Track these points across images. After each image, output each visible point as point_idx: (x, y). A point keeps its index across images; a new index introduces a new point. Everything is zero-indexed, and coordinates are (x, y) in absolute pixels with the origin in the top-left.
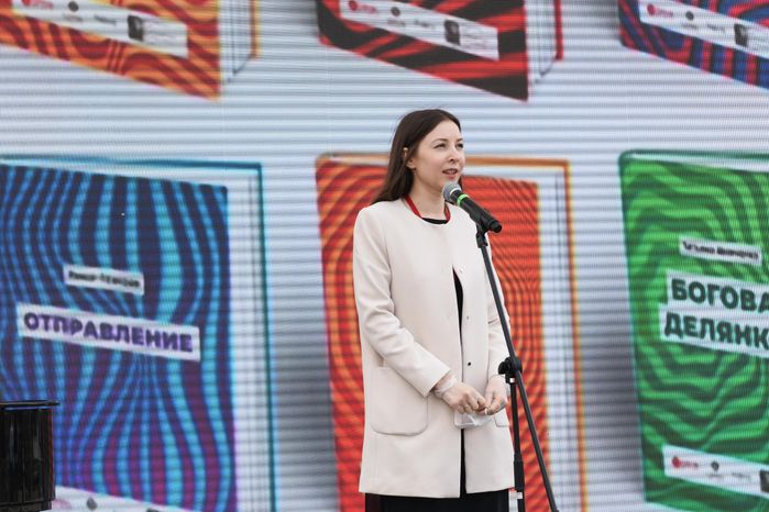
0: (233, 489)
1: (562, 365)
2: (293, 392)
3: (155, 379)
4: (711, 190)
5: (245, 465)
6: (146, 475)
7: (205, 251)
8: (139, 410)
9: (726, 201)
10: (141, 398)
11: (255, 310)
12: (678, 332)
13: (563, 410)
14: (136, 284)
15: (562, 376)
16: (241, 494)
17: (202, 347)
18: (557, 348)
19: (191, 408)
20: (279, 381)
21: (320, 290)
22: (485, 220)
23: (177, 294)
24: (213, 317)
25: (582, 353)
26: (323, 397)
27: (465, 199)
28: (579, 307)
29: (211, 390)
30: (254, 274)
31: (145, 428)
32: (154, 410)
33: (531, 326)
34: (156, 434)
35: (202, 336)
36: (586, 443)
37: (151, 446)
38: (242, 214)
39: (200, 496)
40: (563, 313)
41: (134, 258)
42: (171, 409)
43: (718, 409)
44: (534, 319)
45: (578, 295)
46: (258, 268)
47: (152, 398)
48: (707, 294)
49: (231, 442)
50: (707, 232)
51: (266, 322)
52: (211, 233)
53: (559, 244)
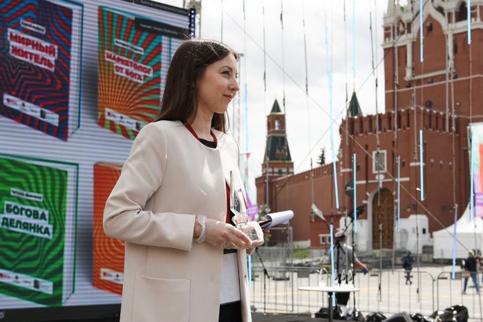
4: (25, 171)
9: (31, 176)
12: (7, 224)
43: (20, 255)
48: (20, 211)
50: (22, 188)
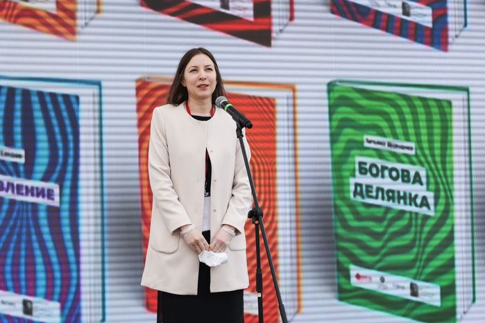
0: (78, 286)
1: (288, 210)
2: (118, 225)
3: (30, 214)
5: (86, 278)
6: (23, 276)
7: (64, 134)
8: (19, 235)
10: (21, 227)
11: (95, 172)
13: (288, 246)
14: (19, 156)
15: (288, 218)
16: (84, 289)
17: (61, 195)
18: (285, 200)
19: (52, 233)
20: (109, 217)
21: (137, 160)
22: (242, 121)
23: (46, 161)
24: (69, 176)
25: (300, 203)
26: (137, 228)
27: (229, 107)
28: (300, 181)
29: (66, 221)
30: (95, 149)
31: (23, 245)
32: (29, 234)
33: (269, 186)
34: (30, 249)
35: (61, 188)
36: (302, 260)
37: (27, 257)
38: (89, 118)
39: (58, 290)
40: (290, 185)
41: (18, 137)
42: (39, 234)
44: (271, 189)
45: (300, 174)
46: (98, 145)
47: (28, 226)
49: (78, 255)
51: (102, 179)
52: (67, 122)
53: (288, 142)
